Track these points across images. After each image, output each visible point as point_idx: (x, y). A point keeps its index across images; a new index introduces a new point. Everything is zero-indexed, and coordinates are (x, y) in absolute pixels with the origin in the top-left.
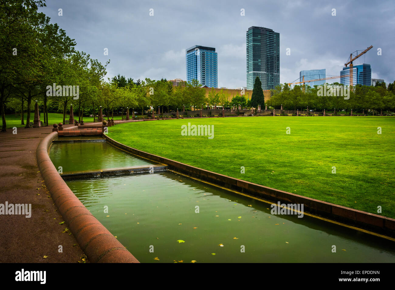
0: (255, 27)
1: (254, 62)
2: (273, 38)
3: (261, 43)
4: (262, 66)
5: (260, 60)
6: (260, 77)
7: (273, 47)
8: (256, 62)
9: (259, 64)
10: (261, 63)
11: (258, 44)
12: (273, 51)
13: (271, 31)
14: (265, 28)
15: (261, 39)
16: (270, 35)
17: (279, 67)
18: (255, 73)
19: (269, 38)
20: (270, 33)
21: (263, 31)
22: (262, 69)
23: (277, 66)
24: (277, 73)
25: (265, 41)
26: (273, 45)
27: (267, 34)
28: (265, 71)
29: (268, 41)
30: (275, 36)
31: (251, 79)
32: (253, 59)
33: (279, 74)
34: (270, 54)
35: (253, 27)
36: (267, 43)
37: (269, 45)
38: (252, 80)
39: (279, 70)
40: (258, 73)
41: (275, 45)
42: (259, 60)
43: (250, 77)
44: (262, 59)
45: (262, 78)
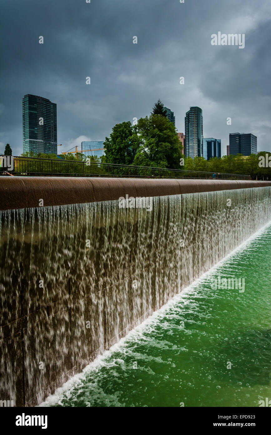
0: (31, 95)
1: (30, 129)
2: (50, 108)
3: (37, 112)
4: (38, 134)
5: (37, 129)
6: (37, 145)
7: (50, 117)
8: (33, 130)
9: (35, 132)
10: (38, 132)
11: (35, 112)
12: (50, 120)
13: (47, 101)
14: (42, 98)
15: (37, 108)
16: (47, 105)
17: (56, 137)
18: (31, 141)
19: (45, 108)
20: (47, 102)
21: (39, 100)
22: (38, 138)
23: (55, 135)
24: (55, 142)
25: (42, 110)
26: (50, 115)
27: (44, 103)
28: (42, 140)
29: (45, 110)
30: (52, 106)
31: (27, 146)
32: (29, 127)
33: (56, 143)
34: (47, 123)
35: (29, 94)
36: (44, 112)
37: (45, 115)
38: (29, 148)
39: (56, 139)
40: (34, 141)
41: (52, 115)
42: (35, 128)
43: (26, 145)
44: (38, 127)
45: (39, 147)
